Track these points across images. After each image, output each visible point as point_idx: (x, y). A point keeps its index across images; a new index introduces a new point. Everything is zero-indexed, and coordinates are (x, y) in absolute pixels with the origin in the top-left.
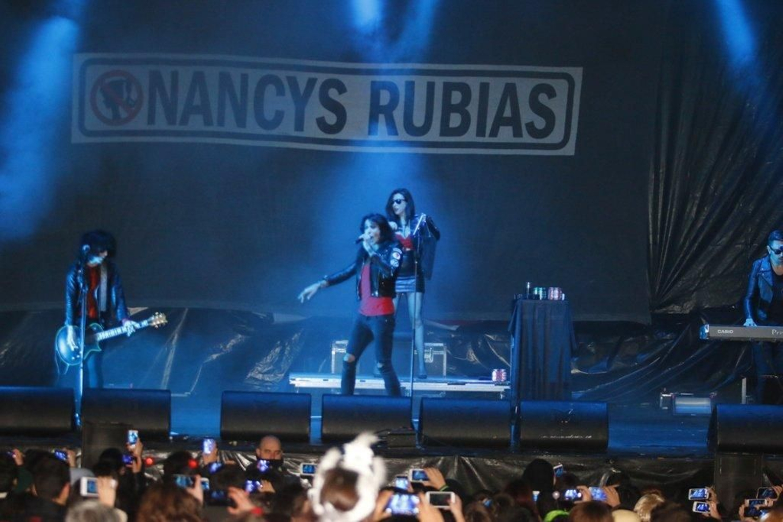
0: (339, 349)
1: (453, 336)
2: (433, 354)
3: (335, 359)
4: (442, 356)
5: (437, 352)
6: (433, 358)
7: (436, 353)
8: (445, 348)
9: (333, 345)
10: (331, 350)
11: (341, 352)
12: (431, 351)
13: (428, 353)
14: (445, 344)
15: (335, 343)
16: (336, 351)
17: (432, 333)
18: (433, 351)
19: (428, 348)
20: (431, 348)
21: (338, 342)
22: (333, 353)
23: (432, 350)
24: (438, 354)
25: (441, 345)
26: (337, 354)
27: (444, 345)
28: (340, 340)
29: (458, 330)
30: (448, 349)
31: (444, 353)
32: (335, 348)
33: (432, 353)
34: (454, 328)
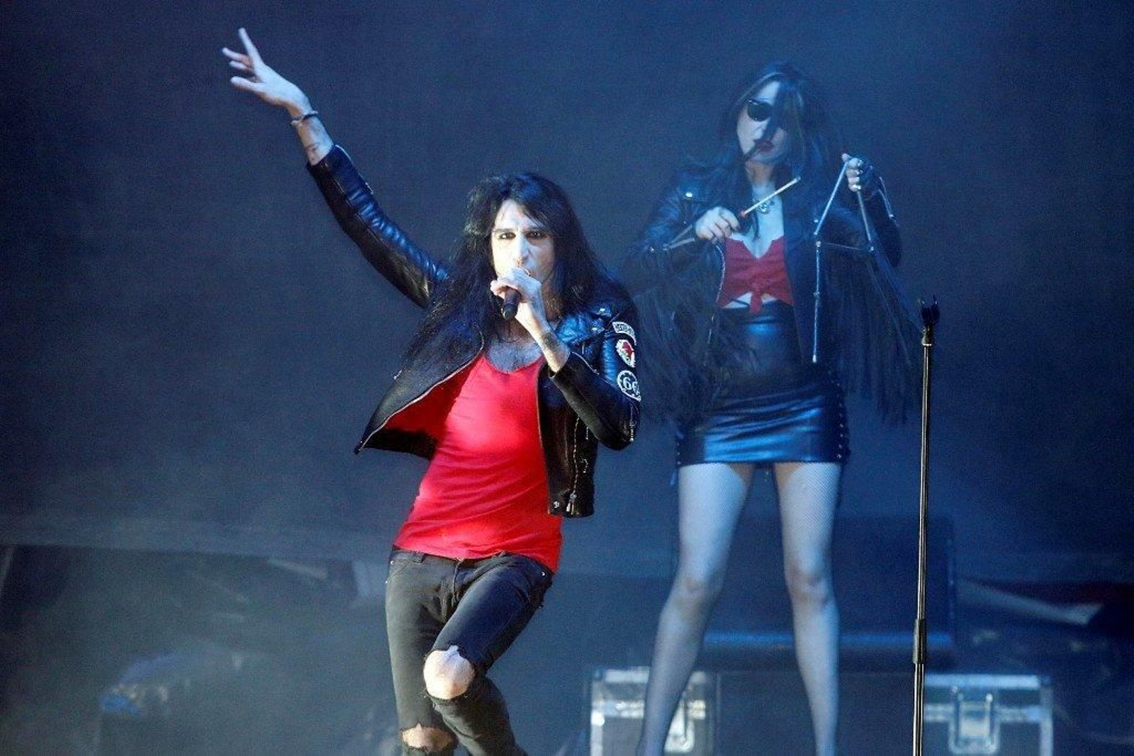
0: (621, 705)
1: (1076, 646)
2: (998, 720)
3: (604, 744)
4: (1035, 729)
5: (1015, 711)
6: (996, 737)
7: (1009, 715)
8: (1047, 695)
9: (596, 685)
10: (589, 709)
11: (625, 714)
12: (988, 707)
13: (978, 716)
14: (1047, 680)
15: (601, 678)
16: (612, 713)
17: (990, 635)
18: (997, 707)
19: (976, 695)
20: (989, 698)
21: (615, 676)
22: (597, 719)
23: (992, 704)
24: (1020, 719)
25: (1030, 682)
26: (611, 722)
27: (1042, 684)
28: (624, 665)
29: (1096, 621)
30: (1057, 698)
31: (1041, 717)
32: (605, 698)
33: (993, 713)
34: (1080, 615)
